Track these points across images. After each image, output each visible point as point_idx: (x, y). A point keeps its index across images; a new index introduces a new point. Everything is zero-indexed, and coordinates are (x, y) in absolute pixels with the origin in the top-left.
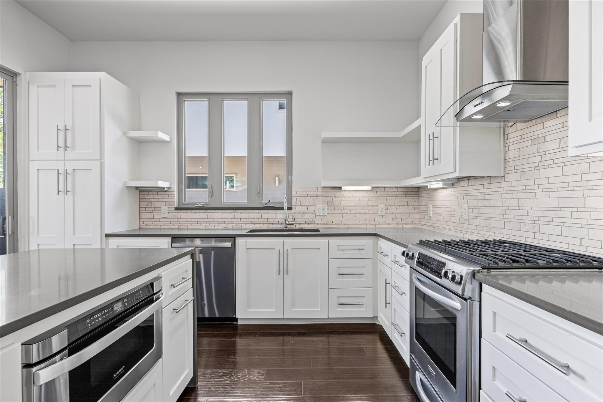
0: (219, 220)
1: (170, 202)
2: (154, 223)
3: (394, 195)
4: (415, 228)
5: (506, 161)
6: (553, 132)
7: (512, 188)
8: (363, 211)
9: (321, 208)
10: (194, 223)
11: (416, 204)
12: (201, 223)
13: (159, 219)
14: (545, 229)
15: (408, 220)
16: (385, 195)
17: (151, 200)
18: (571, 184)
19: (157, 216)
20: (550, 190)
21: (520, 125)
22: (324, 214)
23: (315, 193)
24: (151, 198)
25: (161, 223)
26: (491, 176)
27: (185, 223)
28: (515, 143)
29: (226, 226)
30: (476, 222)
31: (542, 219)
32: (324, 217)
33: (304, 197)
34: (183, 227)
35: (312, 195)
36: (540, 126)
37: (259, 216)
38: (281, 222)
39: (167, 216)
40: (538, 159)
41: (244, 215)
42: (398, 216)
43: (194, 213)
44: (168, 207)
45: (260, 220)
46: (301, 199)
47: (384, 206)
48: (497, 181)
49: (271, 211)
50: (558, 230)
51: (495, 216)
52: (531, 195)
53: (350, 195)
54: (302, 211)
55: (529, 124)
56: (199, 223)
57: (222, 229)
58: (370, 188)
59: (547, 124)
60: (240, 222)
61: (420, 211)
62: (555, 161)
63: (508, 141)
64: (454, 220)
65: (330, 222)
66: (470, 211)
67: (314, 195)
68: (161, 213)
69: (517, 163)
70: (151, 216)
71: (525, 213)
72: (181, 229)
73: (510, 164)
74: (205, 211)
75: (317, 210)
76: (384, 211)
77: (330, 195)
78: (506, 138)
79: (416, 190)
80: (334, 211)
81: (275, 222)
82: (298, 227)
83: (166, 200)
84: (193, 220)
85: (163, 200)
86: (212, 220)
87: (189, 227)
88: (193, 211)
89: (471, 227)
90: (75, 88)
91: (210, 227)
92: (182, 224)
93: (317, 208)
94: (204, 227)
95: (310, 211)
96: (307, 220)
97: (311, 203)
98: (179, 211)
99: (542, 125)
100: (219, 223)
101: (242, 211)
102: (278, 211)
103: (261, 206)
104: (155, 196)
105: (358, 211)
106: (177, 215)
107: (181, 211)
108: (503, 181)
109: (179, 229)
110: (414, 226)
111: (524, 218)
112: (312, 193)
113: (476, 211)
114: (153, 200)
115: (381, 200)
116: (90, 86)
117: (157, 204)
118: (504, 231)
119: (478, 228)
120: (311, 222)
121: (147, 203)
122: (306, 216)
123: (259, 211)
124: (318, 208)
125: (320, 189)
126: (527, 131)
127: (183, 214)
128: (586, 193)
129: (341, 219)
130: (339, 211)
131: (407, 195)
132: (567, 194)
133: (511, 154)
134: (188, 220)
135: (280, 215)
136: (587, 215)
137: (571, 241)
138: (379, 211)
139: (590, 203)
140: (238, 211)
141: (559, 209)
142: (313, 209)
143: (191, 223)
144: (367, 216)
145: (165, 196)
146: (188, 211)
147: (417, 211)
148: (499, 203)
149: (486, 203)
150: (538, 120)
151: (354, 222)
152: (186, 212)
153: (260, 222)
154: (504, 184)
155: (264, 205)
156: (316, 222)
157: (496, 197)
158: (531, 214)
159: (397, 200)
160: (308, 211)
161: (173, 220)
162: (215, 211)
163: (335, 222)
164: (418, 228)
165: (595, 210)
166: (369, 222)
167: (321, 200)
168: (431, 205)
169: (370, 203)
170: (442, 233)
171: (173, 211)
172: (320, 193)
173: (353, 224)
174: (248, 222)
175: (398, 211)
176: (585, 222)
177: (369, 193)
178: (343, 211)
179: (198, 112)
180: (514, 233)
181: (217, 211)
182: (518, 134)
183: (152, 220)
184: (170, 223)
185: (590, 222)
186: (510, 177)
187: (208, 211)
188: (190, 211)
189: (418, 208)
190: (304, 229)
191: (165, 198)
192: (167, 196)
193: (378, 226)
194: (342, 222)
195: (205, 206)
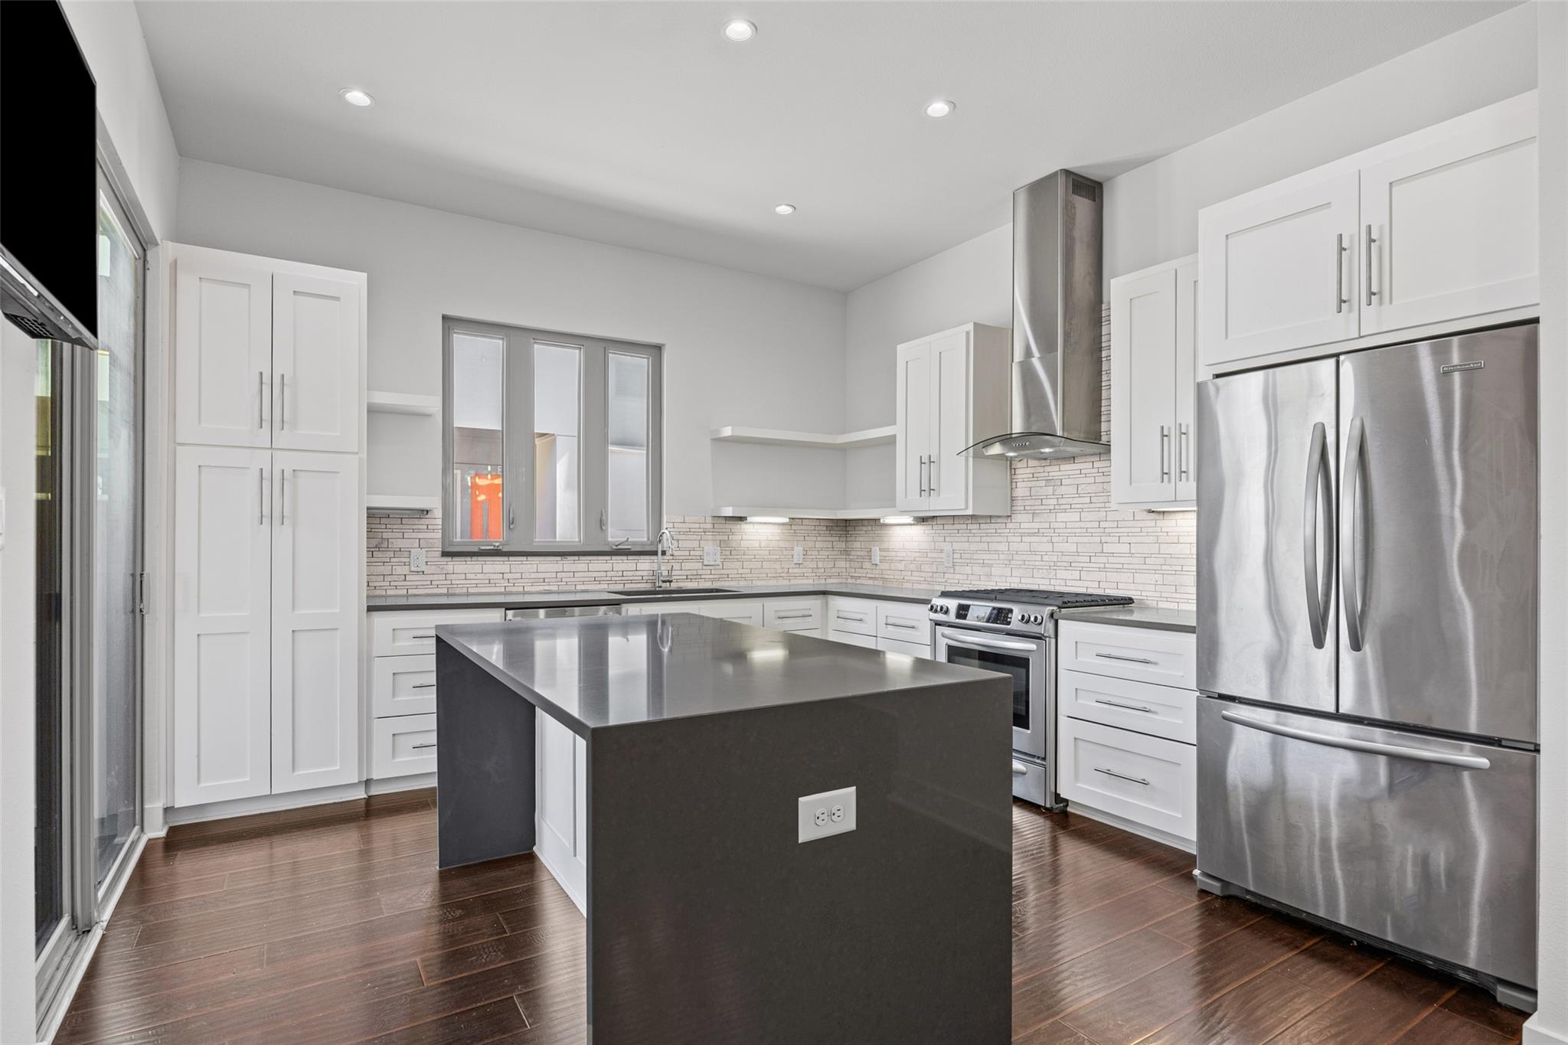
0: (534, 576)
1: (431, 541)
2: (392, 584)
3: (814, 532)
4: (841, 583)
5: (1013, 499)
6: (1071, 477)
7: (1020, 531)
8: (773, 557)
9: (710, 550)
10: (481, 582)
11: (843, 545)
12: (497, 581)
13: (405, 575)
14: (1061, 574)
15: (833, 570)
16: (803, 532)
17: (385, 536)
18: (1089, 530)
19: (400, 570)
20: (1068, 535)
21: (1032, 463)
22: (716, 563)
23: (702, 526)
24: (385, 530)
25: (409, 583)
26: (991, 516)
27: (463, 582)
28: (1025, 480)
29: (547, 588)
30: (968, 570)
31: (1058, 564)
32: (716, 567)
33: (685, 533)
34: (458, 591)
35: (698, 530)
36: (1056, 468)
37: (608, 567)
38: (647, 578)
39: (423, 568)
40: (1055, 502)
41: (580, 565)
42: (820, 565)
43: (482, 563)
44: (426, 549)
45: (609, 574)
46: (679, 537)
47: (802, 548)
48: (999, 520)
49: (630, 557)
50: (1076, 575)
51: (998, 562)
52: (1045, 539)
53: (755, 531)
54: (680, 558)
55: (1044, 463)
56: (492, 581)
57: (539, 593)
58: (786, 520)
59: (1063, 467)
60: (573, 579)
61: (851, 557)
62: (1073, 506)
63: (1015, 477)
64: (926, 568)
65: (723, 576)
66: (956, 556)
67: (700, 530)
68: (409, 562)
69: (1027, 503)
70: (387, 569)
71: (1039, 558)
72: (454, 595)
73: (1019, 503)
74: (506, 558)
75: (705, 555)
76: (802, 556)
77: (724, 530)
78: (1013, 473)
79: (844, 524)
80: (731, 557)
81: (635, 578)
82: (674, 586)
83: (420, 535)
84: (479, 576)
85: (414, 535)
86: (519, 576)
87: (471, 590)
88: (480, 558)
89: (959, 577)
90: (298, 297)
91: (514, 589)
92: (456, 586)
93: (705, 551)
94: (503, 590)
95: (694, 557)
96: (689, 573)
97: (695, 544)
98: (450, 559)
99: (1058, 467)
100: (533, 581)
101: (576, 558)
102: (642, 557)
103: (607, 549)
104: (395, 527)
105: (765, 557)
106: (445, 567)
107: (455, 559)
108: (1009, 521)
109: (448, 595)
110: (840, 581)
111: (1037, 563)
112: (697, 526)
113: (967, 556)
114: (390, 535)
115: (798, 538)
116: (337, 299)
117: (399, 543)
118: (1009, 579)
119: (970, 577)
120: (695, 577)
121: (377, 543)
122: (687, 566)
123: (608, 558)
124: (707, 553)
125: (709, 520)
126: (1042, 470)
127: (459, 566)
128: (1104, 539)
129: (740, 571)
130: (737, 557)
131: (832, 532)
132: (1086, 539)
133: (1021, 491)
134: (469, 576)
135: (645, 564)
136: (1104, 560)
137: (1089, 584)
138: (794, 557)
139: (1107, 548)
140: (569, 558)
141: (1077, 554)
142: (698, 553)
143: (476, 582)
144: (777, 566)
145: (420, 527)
146: (469, 559)
147: (844, 557)
148: (1003, 547)
149: (985, 546)
150: (1055, 462)
151: (759, 575)
152: (466, 561)
153: (610, 579)
154: (1010, 525)
155: (615, 547)
156: (702, 577)
157: (999, 539)
158: (1046, 558)
159: (819, 539)
160: (690, 557)
161: (435, 577)
162: (524, 558)
163: (732, 576)
164: (846, 583)
165: (1112, 555)
166: (781, 575)
167: (710, 537)
168: (878, 548)
169: (782, 544)
170: (902, 588)
171: (436, 559)
172: (711, 526)
173: (759, 579)
174: (587, 579)
175: (819, 557)
176: (1102, 565)
177: (781, 527)
178: (743, 557)
179: (484, 360)
180: (1023, 580)
181: (530, 558)
182: (1028, 470)
183: (389, 578)
184: (429, 583)
185: (1107, 566)
186: (1018, 518)
187: (511, 558)
188: (474, 558)
189: (846, 552)
190: (684, 588)
191: (420, 531)
192: (425, 527)
193: (793, 582)
194: (743, 576)
195: (500, 548)
